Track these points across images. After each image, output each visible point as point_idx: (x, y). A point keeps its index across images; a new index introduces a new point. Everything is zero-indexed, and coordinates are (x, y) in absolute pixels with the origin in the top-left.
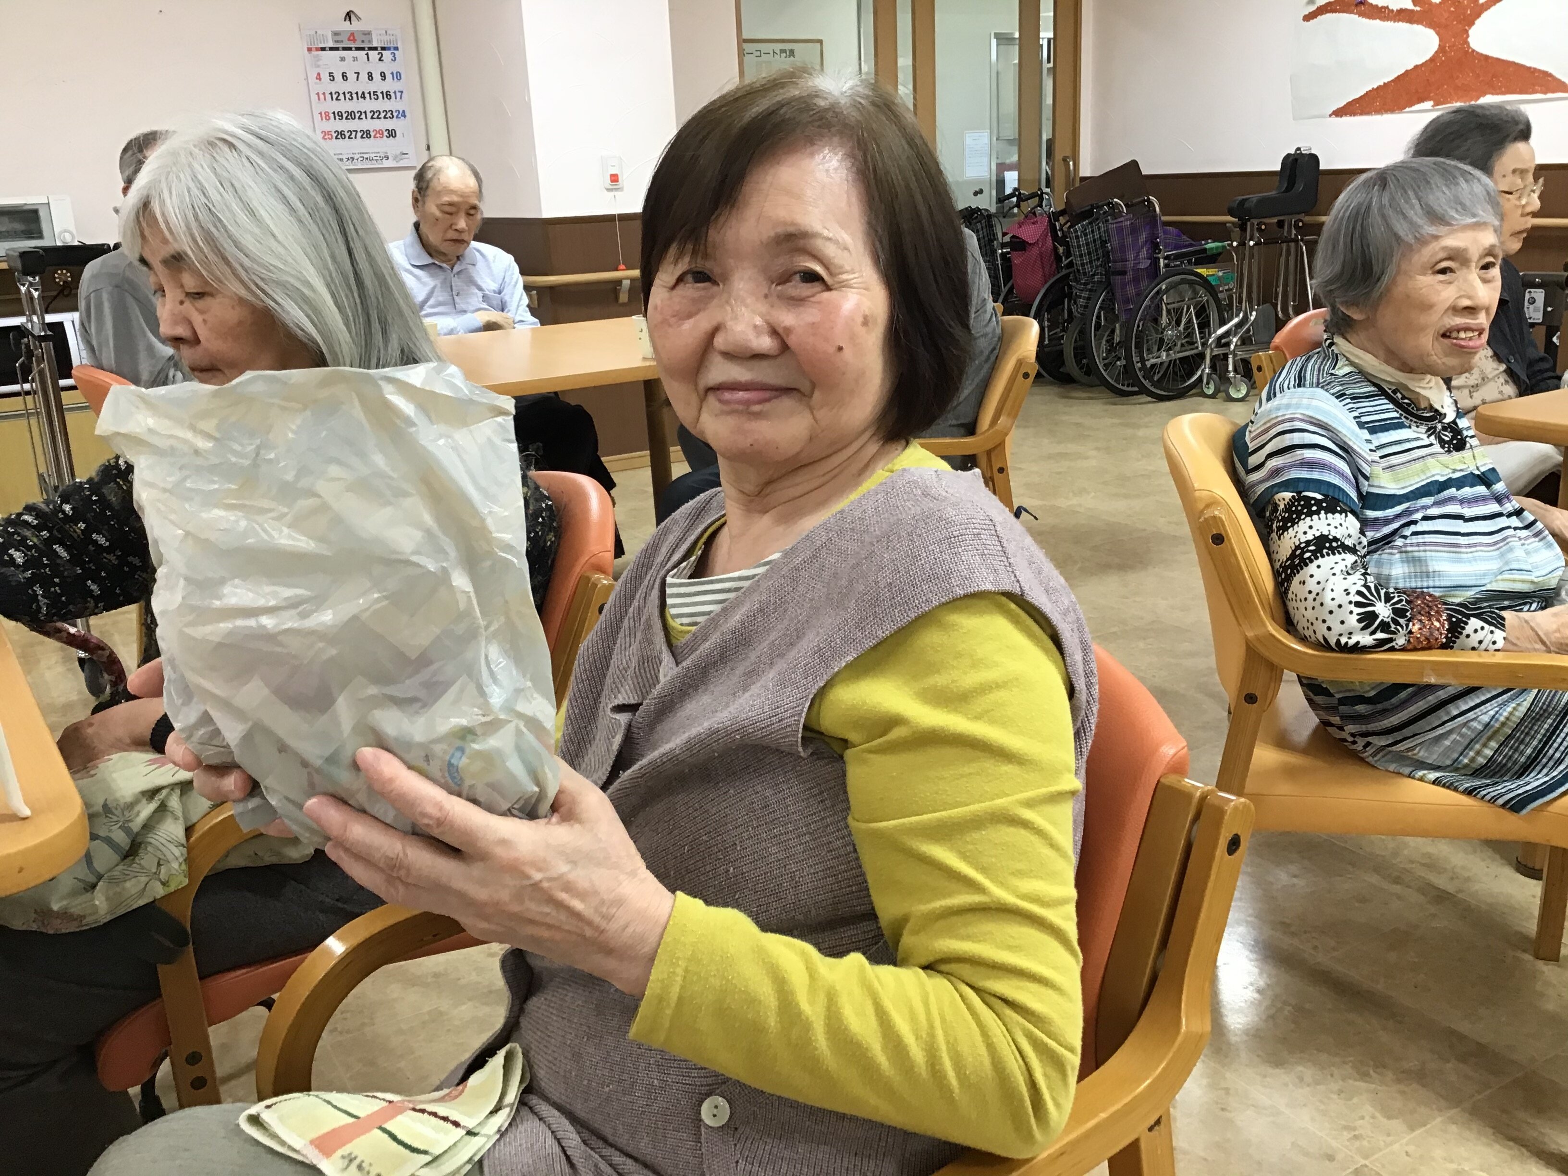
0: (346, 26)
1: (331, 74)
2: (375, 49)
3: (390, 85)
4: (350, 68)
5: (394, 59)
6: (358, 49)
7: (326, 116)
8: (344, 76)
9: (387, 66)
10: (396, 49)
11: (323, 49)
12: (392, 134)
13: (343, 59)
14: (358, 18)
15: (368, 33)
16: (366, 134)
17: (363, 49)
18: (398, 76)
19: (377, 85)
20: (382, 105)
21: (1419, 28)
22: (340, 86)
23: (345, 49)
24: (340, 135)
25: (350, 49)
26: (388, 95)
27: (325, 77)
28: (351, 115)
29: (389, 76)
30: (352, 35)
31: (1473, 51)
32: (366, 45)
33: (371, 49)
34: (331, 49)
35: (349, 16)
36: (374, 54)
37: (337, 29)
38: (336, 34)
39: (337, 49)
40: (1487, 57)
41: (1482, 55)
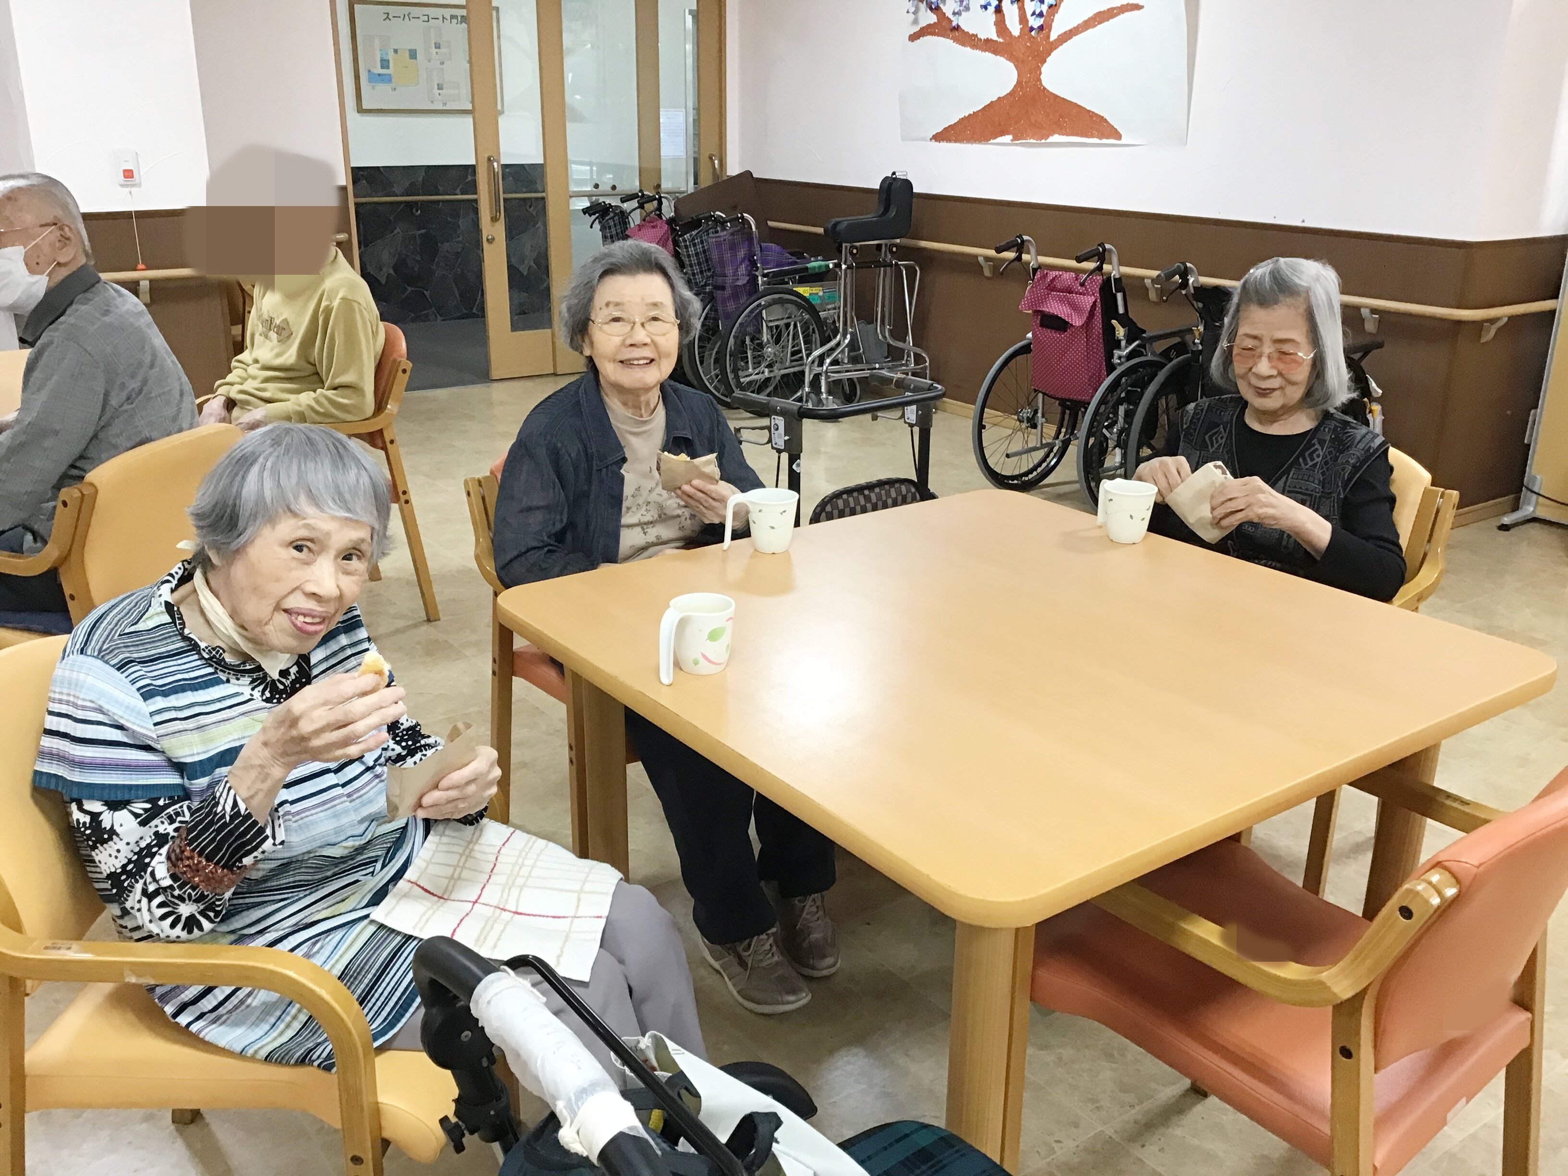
21: (1001, 60)
31: (1045, 88)
40: (1056, 97)
41: (1052, 93)
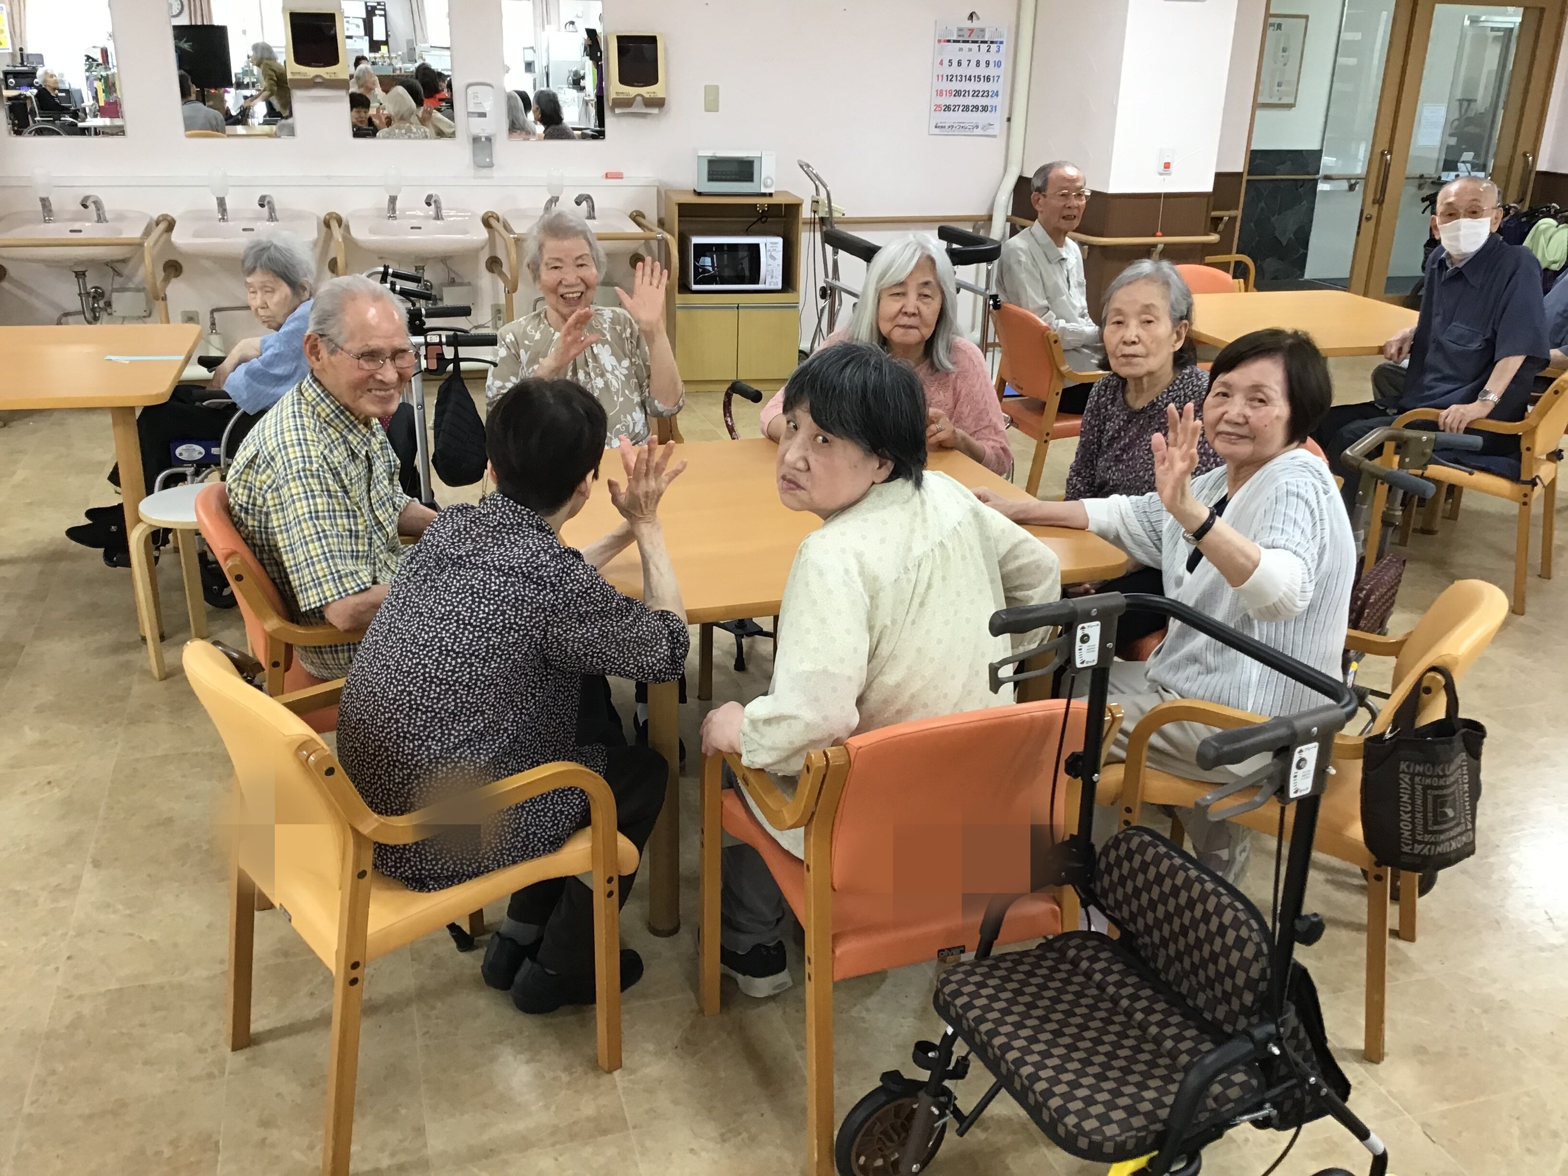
0: (969, 24)
1: (950, 61)
2: (986, 42)
3: (992, 71)
4: (964, 57)
5: (998, 51)
6: (973, 42)
7: (940, 93)
8: (959, 63)
9: (993, 57)
10: (1002, 43)
11: (949, 41)
12: (985, 109)
13: (961, 49)
14: (978, 18)
15: (983, 30)
16: (966, 108)
17: (976, 42)
18: (998, 64)
19: (982, 71)
20: (982, 86)
22: (955, 70)
23: (964, 42)
24: (948, 108)
25: (967, 42)
26: (988, 79)
27: (946, 63)
28: (958, 93)
29: (992, 64)
30: (972, 30)
32: (980, 40)
33: (982, 42)
34: (955, 41)
35: (971, 16)
36: (984, 47)
37: (962, 26)
38: (960, 30)
39: (958, 41)
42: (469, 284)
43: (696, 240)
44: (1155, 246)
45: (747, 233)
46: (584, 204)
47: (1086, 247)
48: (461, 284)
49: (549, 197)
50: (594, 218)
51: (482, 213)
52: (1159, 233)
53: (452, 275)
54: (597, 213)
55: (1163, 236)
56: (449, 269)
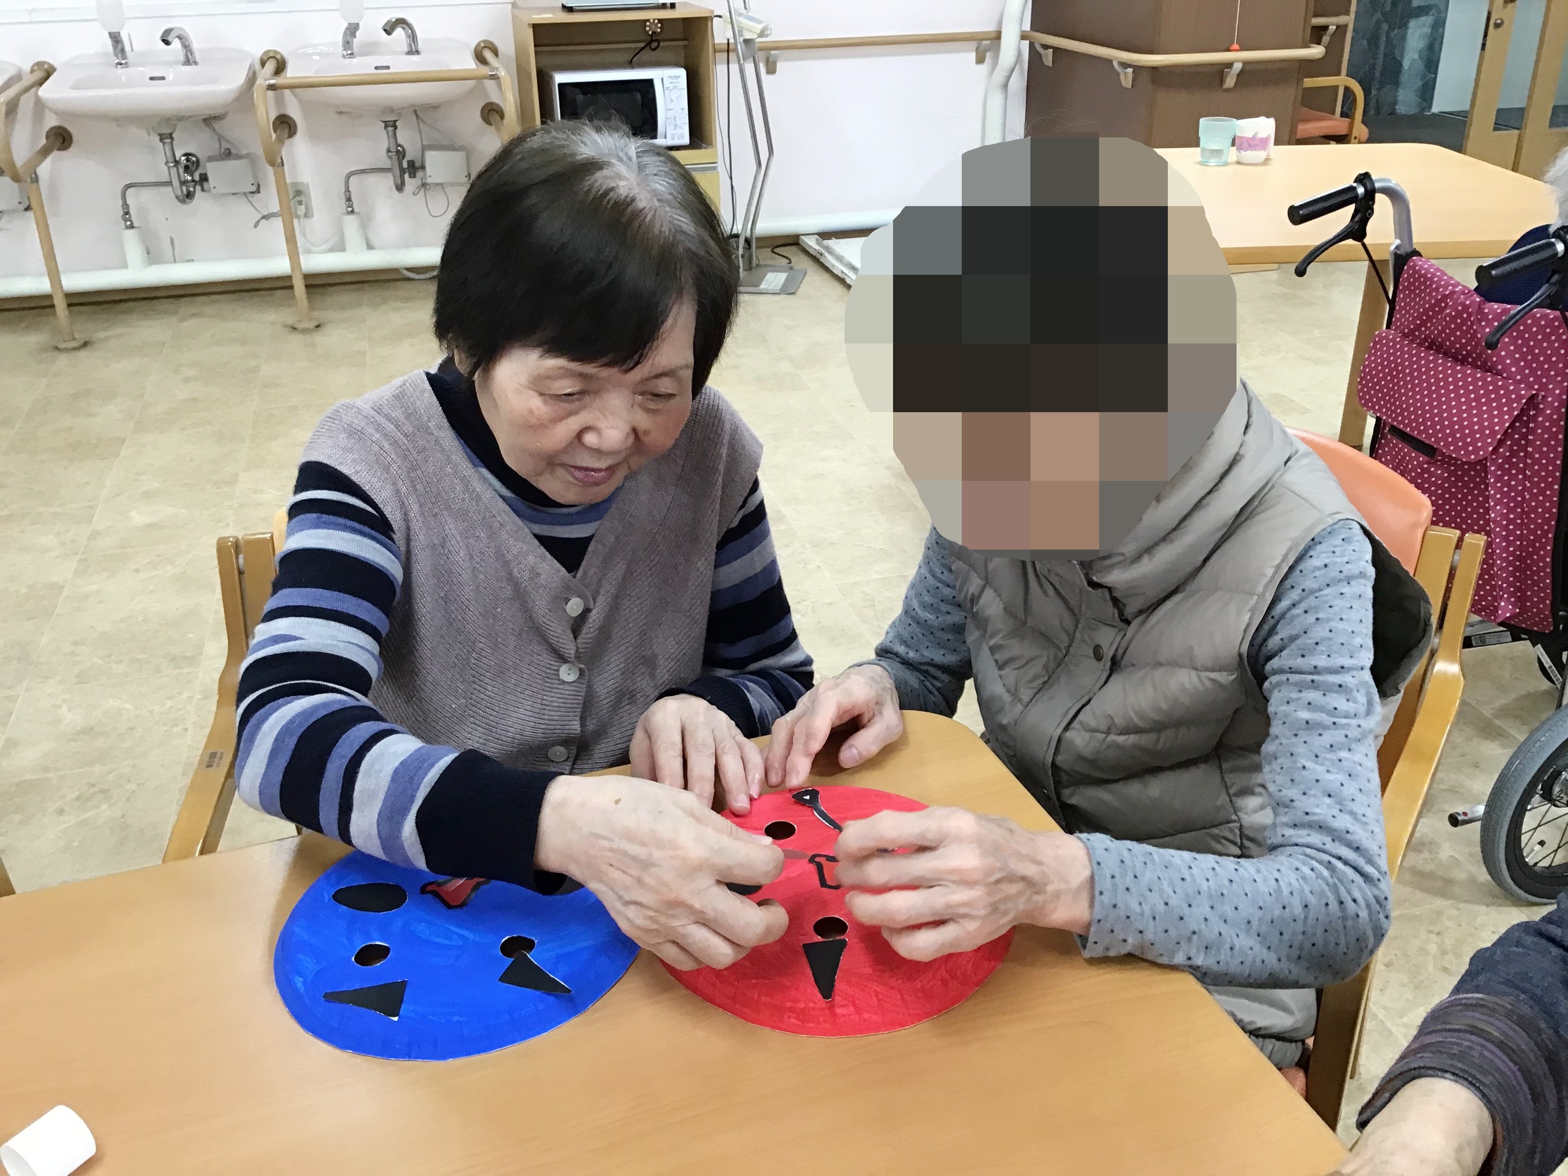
42: (247, 156)
43: (561, 78)
44: (1230, 65)
45: (630, 64)
46: (399, 32)
47: (1130, 70)
48: (239, 157)
49: (346, 25)
50: (417, 52)
51: (259, 53)
52: (1236, 46)
53: (225, 145)
54: (421, 47)
55: (1242, 49)
56: (220, 138)
